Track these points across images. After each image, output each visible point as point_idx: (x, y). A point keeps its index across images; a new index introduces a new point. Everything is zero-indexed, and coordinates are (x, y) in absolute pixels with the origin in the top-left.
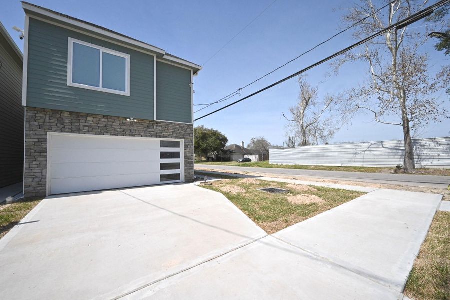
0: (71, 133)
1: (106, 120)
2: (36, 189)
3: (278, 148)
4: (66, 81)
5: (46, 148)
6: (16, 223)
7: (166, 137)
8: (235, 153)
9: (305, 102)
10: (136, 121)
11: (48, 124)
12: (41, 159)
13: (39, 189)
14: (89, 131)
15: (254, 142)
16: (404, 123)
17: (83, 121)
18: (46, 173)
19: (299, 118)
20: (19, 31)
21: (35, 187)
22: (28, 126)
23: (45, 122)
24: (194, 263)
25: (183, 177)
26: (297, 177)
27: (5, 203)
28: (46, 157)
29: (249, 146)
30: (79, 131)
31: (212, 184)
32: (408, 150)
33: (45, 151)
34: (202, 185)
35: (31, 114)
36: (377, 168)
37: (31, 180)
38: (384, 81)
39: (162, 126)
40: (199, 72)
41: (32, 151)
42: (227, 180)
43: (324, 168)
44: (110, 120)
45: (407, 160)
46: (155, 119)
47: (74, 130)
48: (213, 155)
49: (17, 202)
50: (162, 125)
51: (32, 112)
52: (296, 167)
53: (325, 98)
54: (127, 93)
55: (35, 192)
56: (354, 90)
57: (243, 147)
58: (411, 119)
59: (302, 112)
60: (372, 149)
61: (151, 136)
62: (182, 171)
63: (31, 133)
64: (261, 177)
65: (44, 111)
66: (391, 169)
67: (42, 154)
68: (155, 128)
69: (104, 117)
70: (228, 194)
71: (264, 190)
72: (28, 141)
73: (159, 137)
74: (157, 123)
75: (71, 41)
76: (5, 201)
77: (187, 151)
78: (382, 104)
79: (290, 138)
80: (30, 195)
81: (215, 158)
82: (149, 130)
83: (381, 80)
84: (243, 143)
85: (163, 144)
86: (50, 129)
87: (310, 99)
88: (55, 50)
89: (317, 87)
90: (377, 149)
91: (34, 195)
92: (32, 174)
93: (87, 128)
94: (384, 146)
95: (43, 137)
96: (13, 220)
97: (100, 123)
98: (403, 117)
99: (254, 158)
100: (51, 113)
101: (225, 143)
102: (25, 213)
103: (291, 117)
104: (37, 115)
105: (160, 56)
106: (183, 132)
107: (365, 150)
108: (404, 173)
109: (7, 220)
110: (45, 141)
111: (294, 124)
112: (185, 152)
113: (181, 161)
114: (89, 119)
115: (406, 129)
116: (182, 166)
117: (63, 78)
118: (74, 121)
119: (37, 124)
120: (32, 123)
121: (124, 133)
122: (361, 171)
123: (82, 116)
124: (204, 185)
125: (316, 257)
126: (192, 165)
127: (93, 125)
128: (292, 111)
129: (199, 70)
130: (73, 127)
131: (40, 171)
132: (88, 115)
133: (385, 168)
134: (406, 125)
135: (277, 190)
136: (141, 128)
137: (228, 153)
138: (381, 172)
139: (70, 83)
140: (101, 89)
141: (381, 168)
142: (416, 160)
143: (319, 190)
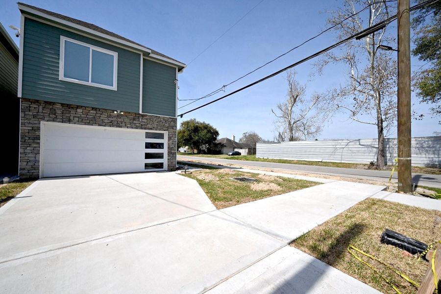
0: (62, 122)
1: (95, 112)
2: (30, 171)
3: (268, 142)
4: (58, 75)
5: (39, 136)
6: (13, 197)
7: (151, 129)
8: (225, 146)
9: (292, 99)
10: (122, 113)
11: (41, 114)
12: (35, 145)
13: (32, 171)
14: (78, 121)
15: (245, 136)
16: (378, 123)
17: (73, 112)
18: (39, 158)
19: (287, 115)
20: (15, 29)
21: (29, 170)
22: (23, 115)
23: (38, 112)
24: (150, 225)
25: (165, 166)
26: (275, 169)
27: (2, 183)
28: (39, 143)
29: (241, 140)
30: (69, 121)
31: (191, 173)
32: (381, 148)
33: (38, 138)
34: (182, 173)
35: (26, 104)
36: (353, 164)
37: (25, 163)
38: (359, 83)
39: (147, 119)
40: (184, 70)
41: (27, 138)
42: (208, 170)
43: (305, 162)
44: (98, 112)
45: (379, 157)
46: (141, 112)
47: (65, 120)
48: (204, 147)
49: (13, 182)
50: (147, 117)
51: (26, 103)
52: (280, 161)
53: (312, 96)
54: (114, 88)
55: (28, 174)
56: (335, 90)
57: (234, 141)
58: (385, 119)
59: (290, 109)
60: (350, 146)
61: (137, 128)
62: (165, 161)
63: (26, 121)
64: (241, 168)
65: (38, 102)
66: (365, 165)
67: (35, 141)
68: (140, 120)
69: (93, 109)
70: (202, 181)
71: (236, 179)
72: (23, 128)
73: (144, 129)
74: (143, 116)
75: (63, 39)
76: (2, 181)
77: (171, 142)
78: (357, 105)
79: (280, 133)
80: (24, 177)
81: (206, 150)
82: (134, 122)
83: (357, 81)
84: (234, 137)
85: (148, 136)
86: (43, 119)
87: (297, 96)
88: (48, 47)
89: (305, 85)
90: (355, 146)
91: (28, 177)
92: (27, 158)
93: (77, 119)
94: (361, 143)
95: (37, 125)
96: (10, 195)
97: (89, 114)
98: (378, 117)
99: (243, 152)
100: (44, 105)
101: (216, 136)
102: (20, 190)
103: (279, 113)
104: (31, 106)
105: (146, 54)
106: (167, 125)
107: (343, 146)
108: (376, 169)
109: (5, 195)
110: (39, 129)
111: (282, 120)
112: (168, 143)
113: (165, 151)
114: (78, 110)
115: (380, 128)
116: (166, 156)
117: (55, 73)
118: (65, 112)
119: (31, 113)
120: (26, 113)
121: (111, 124)
122: (338, 167)
123: (72, 108)
124: (184, 173)
125: (243, 223)
126: (174, 155)
127: (82, 116)
128: (280, 107)
129: (183, 67)
130: (64, 117)
131: (33, 156)
132: (78, 107)
133: (361, 164)
134: (380, 125)
135: (247, 179)
136: (126, 120)
137: (219, 146)
138: (356, 168)
139: (61, 77)
140: (90, 83)
141: (357, 164)
142: (388, 158)
143: (284, 180)
